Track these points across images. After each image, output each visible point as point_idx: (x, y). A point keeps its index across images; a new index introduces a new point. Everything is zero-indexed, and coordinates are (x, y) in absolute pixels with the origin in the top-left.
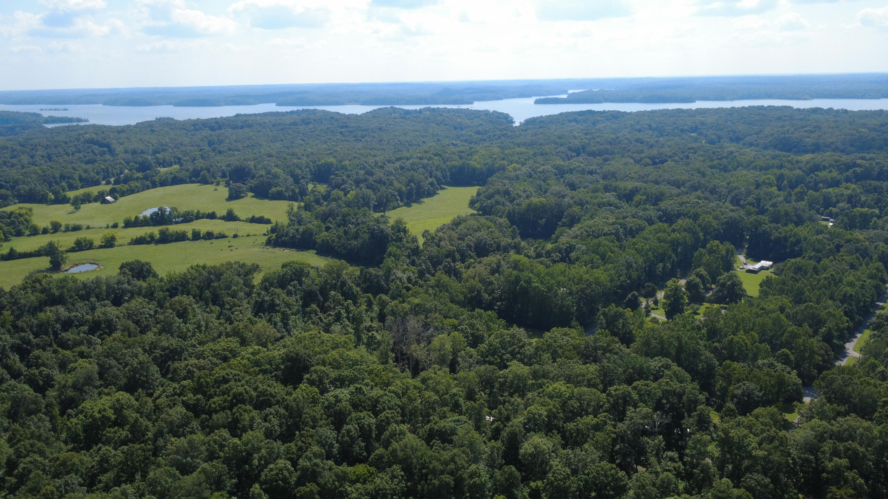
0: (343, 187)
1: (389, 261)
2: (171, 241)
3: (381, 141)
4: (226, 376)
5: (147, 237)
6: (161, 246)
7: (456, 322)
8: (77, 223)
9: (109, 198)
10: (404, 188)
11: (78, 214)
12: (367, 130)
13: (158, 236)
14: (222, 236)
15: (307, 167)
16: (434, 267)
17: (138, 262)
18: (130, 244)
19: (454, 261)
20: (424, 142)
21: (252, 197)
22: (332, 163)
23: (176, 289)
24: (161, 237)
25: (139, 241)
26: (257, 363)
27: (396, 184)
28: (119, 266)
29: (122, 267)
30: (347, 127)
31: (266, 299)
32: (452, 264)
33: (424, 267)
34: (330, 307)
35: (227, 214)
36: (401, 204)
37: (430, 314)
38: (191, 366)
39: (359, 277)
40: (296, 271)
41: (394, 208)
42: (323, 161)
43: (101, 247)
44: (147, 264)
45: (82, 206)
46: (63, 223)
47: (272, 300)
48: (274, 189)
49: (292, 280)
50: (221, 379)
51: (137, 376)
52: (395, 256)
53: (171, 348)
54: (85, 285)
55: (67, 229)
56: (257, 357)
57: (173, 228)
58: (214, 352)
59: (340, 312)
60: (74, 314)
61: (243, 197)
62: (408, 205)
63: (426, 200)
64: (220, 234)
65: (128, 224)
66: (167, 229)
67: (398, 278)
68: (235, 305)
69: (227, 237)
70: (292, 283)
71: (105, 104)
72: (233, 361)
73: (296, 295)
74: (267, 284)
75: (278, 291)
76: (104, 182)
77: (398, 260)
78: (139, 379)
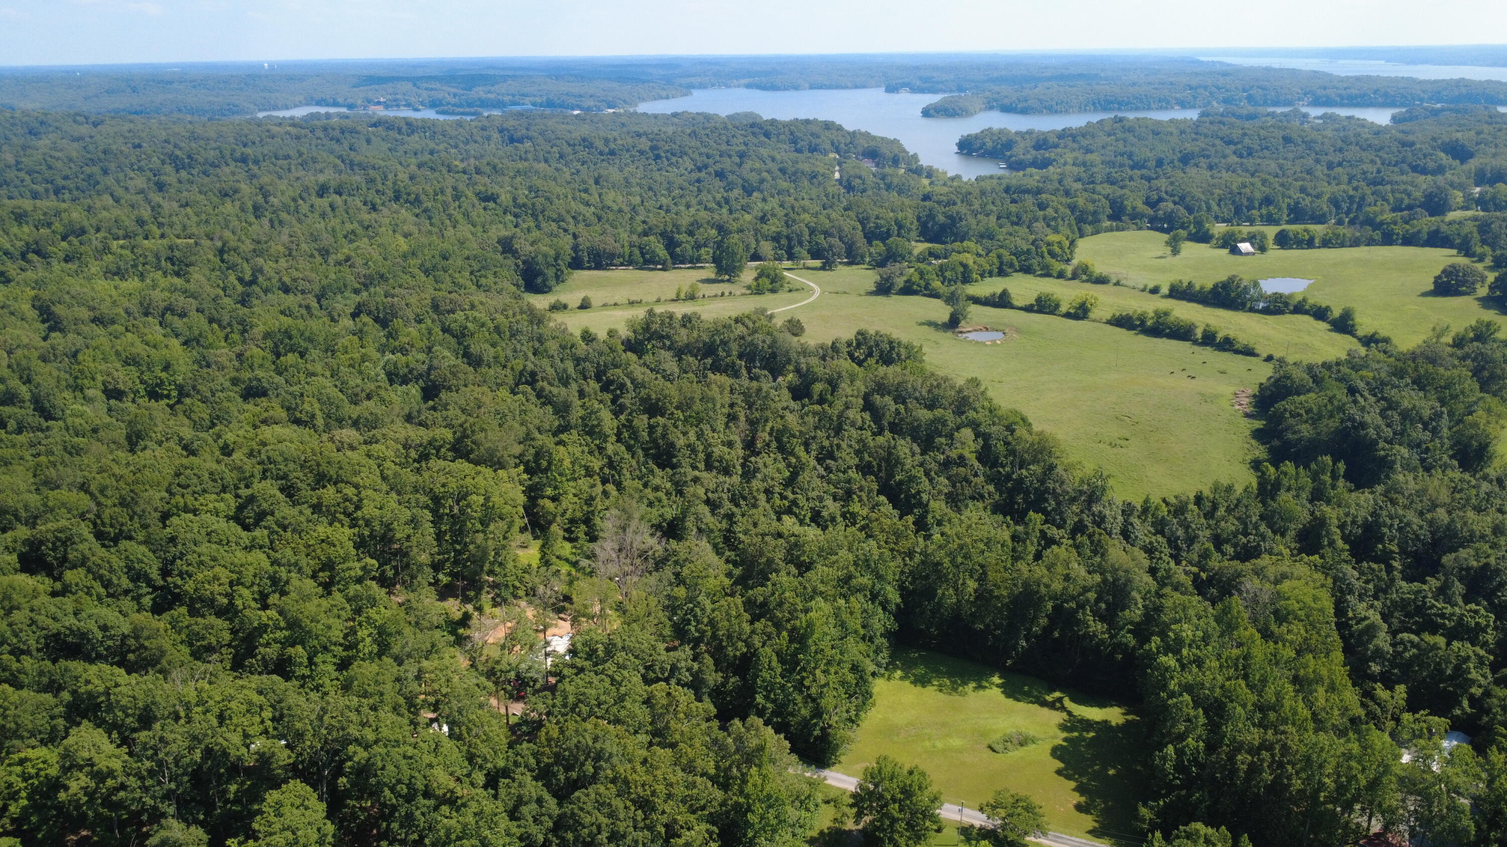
5: (1135, 317)
9: (1245, 247)
13: (1150, 321)
14: (1249, 352)
21: (1480, 298)
24: (1153, 324)
25: (1122, 322)
35: (1340, 317)
45: (1190, 250)
55: (1089, 280)
61: (1462, 294)
64: (1246, 346)
65: (1175, 292)
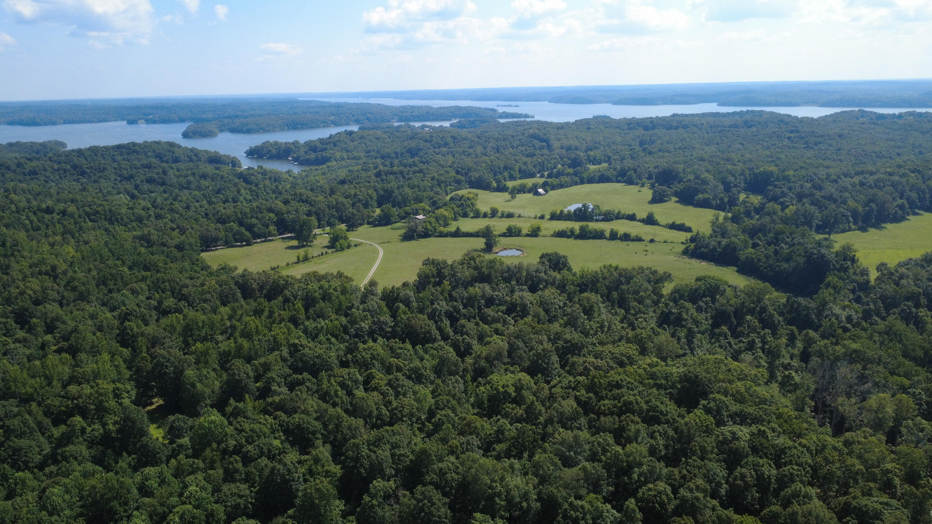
0: (782, 200)
1: (825, 293)
2: (589, 238)
3: (839, 150)
4: (620, 382)
5: (568, 231)
6: (579, 241)
7: (906, 382)
8: (512, 211)
9: (540, 190)
10: (860, 209)
11: (513, 203)
12: (823, 136)
13: (577, 232)
14: (639, 239)
15: (741, 174)
16: (888, 307)
17: (556, 254)
18: (552, 236)
19: (917, 306)
20: (899, 154)
21: (676, 202)
22: (772, 172)
23: (586, 285)
24: (580, 233)
25: (561, 234)
26: (653, 376)
27: (851, 203)
28: (540, 256)
29: (542, 257)
30: (798, 131)
31: (673, 311)
32: (913, 310)
33: (872, 306)
34: (742, 332)
35: (647, 217)
36: (853, 227)
37: (870, 366)
38: (589, 363)
39: (785, 305)
40: (711, 286)
41: (843, 231)
42: (762, 169)
43: (527, 235)
44: (564, 257)
45: (518, 196)
46: (500, 210)
47: (680, 313)
48: (700, 196)
49: (704, 296)
50: (614, 383)
51: (540, 361)
52: (834, 288)
53: (573, 342)
54: (509, 269)
55: (502, 216)
56: (654, 369)
57: (592, 225)
58: (612, 354)
59: (754, 341)
60: (497, 293)
61: (666, 201)
62: (863, 229)
63: (889, 226)
64: (637, 237)
65: (554, 217)
66: (587, 226)
67: (834, 315)
68: (640, 312)
69: (643, 240)
70: (704, 299)
71: (550, 101)
72: (628, 368)
73: (706, 312)
74: (677, 295)
75: (688, 305)
76: (539, 175)
77: (838, 293)
78: (541, 365)
